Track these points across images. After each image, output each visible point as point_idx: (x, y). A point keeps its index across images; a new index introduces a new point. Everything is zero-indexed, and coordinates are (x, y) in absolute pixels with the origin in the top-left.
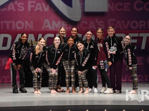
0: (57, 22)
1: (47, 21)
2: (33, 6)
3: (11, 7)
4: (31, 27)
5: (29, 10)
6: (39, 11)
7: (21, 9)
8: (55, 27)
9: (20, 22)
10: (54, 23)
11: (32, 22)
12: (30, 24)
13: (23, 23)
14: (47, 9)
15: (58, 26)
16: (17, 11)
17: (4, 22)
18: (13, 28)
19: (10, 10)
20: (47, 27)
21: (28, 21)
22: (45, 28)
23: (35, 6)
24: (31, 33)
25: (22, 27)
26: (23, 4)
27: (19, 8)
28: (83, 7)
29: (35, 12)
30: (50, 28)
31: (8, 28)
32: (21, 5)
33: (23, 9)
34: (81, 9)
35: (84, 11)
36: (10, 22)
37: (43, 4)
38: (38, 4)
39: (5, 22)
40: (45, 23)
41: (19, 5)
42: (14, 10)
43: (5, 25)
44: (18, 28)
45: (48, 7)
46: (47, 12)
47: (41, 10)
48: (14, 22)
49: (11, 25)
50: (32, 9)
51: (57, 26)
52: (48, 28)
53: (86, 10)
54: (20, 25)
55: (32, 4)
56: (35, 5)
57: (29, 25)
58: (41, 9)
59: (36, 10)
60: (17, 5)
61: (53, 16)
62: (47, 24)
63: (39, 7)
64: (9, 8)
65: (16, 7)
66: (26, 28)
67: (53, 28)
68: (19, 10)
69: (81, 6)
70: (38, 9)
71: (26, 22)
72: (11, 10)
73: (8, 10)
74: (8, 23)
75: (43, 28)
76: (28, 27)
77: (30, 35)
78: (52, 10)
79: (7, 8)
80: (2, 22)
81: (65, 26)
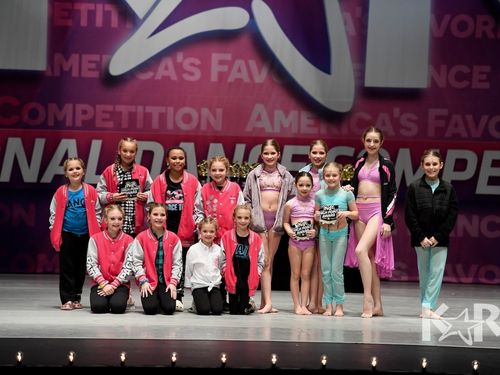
0: (287, 114)
2: (225, 68)
3: (166, 68)
4: (217, 125)
5: (214, 78)
6: (239, 81)
7: (192, 74)
9: (187, 110)
10: (279, 114)
11: (219, 111)
12: (215, 116)
13: (195, 115)
14: (261, 76)
15: (291, 124)
16: (181, 80)
17: (144, 109)
18: (170, 126)
19: (163, 77)
20: (259, 125)
21: (210, 109)
22: (254, 129)
23: (230, 68)
24: (216, 140)
25: (194, 124)
26: (197, 62)
27: (185, 72)
28: (361, 74)
29: (230, 84)
31: (155, 124)
32: (193, 65)
33: (197, 75)
34: (356, 78)
35: (363, 84)
36: (162, 109)
37: (253, 64)
38: (239, 63)
39: (149, 109)
40: (254, 115)
41: (186, 66)
42: (174, 77)
43: (148, 117)
44: (184, 127)
45: (265, 72)
46: (260, 85)
47: (246, 79)
48: (171, 110)
49: (163, 117)
50: (222, 76)
51: (286, 125)
52: (262, 129)
53: (369, 83)
54: (187, 119)
55: (221, 62)
56: (230, 64)
57: (212, 120)
58: (244, 76)
59: (231, 79)
60: (181, 64)
61: (278, 94)
62: (259, 118)
63: (239, 71)
64: (161, 72)
65: (179, 68)
66: (203, 127)
67: (277, 130)
68: (186, 77)
69: (354, 70)
70: (238, 76)
71: (205, 111)
72: (166, 79)
73: (159, 76)
74: (155, 111)
75: (249, 128)
76: (208, 123)
77: (212, 145)
78: (275, 79)
79: (155, 71)
80: (140, 109)
81: (309, 126)
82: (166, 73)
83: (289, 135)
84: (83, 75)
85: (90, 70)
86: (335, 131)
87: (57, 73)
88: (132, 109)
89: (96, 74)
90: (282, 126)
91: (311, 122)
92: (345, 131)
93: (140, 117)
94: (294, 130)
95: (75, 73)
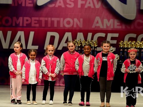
0: (109, 21)
1: (98, 19)
2: (84, 2)
3: (60, 2)
4: (81, 25)
5: (79, 6)
6: (89, 7)
7: (70, 5)
8: (107, 25)
9: (68, 19)
10: (106, 21)
11: (81, 20)
12: (80, 22)
13: (71, 21)
14: (98, 5)
15: (110, 25)
16: (66, 7)
17: (51, 19)
18: (61, 26)
20: (97, 25)
21: (78, 19)
22: (96, 27)
23: (86, 2)
24: (80, 31)
25: (71, 25)
27: (68, 4)
28: (139, 4)
30: (101, 27)
31: (56, 25)
32: (70, 1)
33: (73, 5)
34: (137, 6)
35: (140, 8)
36: (58, 19)
39: (53, 19)
40: (96, 21)
41: (68, 2)
42: (63, 6)
43: (52, 22)
44: (67, 26)
45: (100, 4)
46: (98, 9)
47: (92, 6)
49: (59, 22)
50: (83, 5)
52: (99, 27)
54: (69, 23)
57: (78, 23)
59: (86, 7)
60: (66, 1)
61: (105, 13)
62: (97, 22)
63: (90, 3)
64: (58, 4)
66: (75, 26)
67: (105, 27)
68: (68, 6)
69: (136, 3)
70: (89, 5)
71: (76, 20)
72: (60, 7)
73: (57, 6)
74: (55, 20)
75: (93, 27)
76: (77, 25)
77: (79, 34)
78: (104, 7)
79: (56, 4)
80: (49, 19)
81: (118, 25)
82: (60, 5)
83: (110, 29)
84: (27, 6)
85: (29, 3)
86: (128, 27)
87: (16, 5)
88: (46, 19)
89: (32, 5)
90: (107, 26)
92: (132, 27)
93: (49, 22)
94: (112, 27)
95: (23, 5)
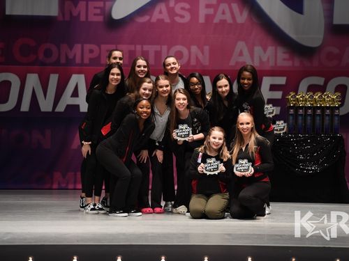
0: (265, 50)
2: (211, 11)
3: (161, 12)
4: (205, 60)
5: (202, 20)
6: (223, 22)
7: (182, 17)
8: (260, 59)
9: (178, 48)
11: (207, 48)
12: (203, 53)
13: (185, 51)
14: (242, 17)
15: (268, 59)
16: (173, 22)
17: (142, 48)
19: (158, 20)
20: (241, 59)
21: (199, 47)
22: (237, 63)
23: (216, 12)
25: (184, 60)
26: (187, 6)
27: (177, 15)
28: (329, 13)
29: (216, 24)
32: (183, 9)
33: (187, 17)
35: (332, 21)
36: (157, 48)
37: (235, 7)
38: (223, 6)
39: (146, 48)
40: (237, 50)
41: (178, 9)
42: (167, 20)
45: (245, 14)
46: (242, 25)
47: (230, 20)
48: (165, 48)
50: (209, 18)
51: (265, 59)
53: (337, 21)
54: (179, 55)
55: (208, 6)
56: (216, 7)
57: (200, 55)
58: (228, 17)
59: (216, 20)
60: (173, 8)
61: (257, 33)
62: (241, 54)
63: (224, 13)
64: (156, 16)
65: (171, 12)
66: (193, 62)
67: (257, 63)
68: (177, 19)
69: (324, 10)
70: (222, 17)
71: (194, 49)
72: (160, 21)
73: (154, 20)
74: (151, 49)
75: (232, 63)
76: (197, 59)
78: (254, 20)
79: (151, 16)
80: (139, 47)
81: (284, 59)
82: (160, 17)
83: (267, 68)
84: (89, 20)
85: (95, 15)
87: (67, 18)
88: (132, 47)
89: (100, 19)
91: (287, 56)
92: (316, 63)
94: (272, 63)
95: (83, 18)
